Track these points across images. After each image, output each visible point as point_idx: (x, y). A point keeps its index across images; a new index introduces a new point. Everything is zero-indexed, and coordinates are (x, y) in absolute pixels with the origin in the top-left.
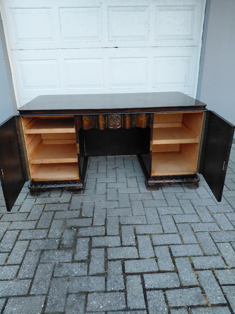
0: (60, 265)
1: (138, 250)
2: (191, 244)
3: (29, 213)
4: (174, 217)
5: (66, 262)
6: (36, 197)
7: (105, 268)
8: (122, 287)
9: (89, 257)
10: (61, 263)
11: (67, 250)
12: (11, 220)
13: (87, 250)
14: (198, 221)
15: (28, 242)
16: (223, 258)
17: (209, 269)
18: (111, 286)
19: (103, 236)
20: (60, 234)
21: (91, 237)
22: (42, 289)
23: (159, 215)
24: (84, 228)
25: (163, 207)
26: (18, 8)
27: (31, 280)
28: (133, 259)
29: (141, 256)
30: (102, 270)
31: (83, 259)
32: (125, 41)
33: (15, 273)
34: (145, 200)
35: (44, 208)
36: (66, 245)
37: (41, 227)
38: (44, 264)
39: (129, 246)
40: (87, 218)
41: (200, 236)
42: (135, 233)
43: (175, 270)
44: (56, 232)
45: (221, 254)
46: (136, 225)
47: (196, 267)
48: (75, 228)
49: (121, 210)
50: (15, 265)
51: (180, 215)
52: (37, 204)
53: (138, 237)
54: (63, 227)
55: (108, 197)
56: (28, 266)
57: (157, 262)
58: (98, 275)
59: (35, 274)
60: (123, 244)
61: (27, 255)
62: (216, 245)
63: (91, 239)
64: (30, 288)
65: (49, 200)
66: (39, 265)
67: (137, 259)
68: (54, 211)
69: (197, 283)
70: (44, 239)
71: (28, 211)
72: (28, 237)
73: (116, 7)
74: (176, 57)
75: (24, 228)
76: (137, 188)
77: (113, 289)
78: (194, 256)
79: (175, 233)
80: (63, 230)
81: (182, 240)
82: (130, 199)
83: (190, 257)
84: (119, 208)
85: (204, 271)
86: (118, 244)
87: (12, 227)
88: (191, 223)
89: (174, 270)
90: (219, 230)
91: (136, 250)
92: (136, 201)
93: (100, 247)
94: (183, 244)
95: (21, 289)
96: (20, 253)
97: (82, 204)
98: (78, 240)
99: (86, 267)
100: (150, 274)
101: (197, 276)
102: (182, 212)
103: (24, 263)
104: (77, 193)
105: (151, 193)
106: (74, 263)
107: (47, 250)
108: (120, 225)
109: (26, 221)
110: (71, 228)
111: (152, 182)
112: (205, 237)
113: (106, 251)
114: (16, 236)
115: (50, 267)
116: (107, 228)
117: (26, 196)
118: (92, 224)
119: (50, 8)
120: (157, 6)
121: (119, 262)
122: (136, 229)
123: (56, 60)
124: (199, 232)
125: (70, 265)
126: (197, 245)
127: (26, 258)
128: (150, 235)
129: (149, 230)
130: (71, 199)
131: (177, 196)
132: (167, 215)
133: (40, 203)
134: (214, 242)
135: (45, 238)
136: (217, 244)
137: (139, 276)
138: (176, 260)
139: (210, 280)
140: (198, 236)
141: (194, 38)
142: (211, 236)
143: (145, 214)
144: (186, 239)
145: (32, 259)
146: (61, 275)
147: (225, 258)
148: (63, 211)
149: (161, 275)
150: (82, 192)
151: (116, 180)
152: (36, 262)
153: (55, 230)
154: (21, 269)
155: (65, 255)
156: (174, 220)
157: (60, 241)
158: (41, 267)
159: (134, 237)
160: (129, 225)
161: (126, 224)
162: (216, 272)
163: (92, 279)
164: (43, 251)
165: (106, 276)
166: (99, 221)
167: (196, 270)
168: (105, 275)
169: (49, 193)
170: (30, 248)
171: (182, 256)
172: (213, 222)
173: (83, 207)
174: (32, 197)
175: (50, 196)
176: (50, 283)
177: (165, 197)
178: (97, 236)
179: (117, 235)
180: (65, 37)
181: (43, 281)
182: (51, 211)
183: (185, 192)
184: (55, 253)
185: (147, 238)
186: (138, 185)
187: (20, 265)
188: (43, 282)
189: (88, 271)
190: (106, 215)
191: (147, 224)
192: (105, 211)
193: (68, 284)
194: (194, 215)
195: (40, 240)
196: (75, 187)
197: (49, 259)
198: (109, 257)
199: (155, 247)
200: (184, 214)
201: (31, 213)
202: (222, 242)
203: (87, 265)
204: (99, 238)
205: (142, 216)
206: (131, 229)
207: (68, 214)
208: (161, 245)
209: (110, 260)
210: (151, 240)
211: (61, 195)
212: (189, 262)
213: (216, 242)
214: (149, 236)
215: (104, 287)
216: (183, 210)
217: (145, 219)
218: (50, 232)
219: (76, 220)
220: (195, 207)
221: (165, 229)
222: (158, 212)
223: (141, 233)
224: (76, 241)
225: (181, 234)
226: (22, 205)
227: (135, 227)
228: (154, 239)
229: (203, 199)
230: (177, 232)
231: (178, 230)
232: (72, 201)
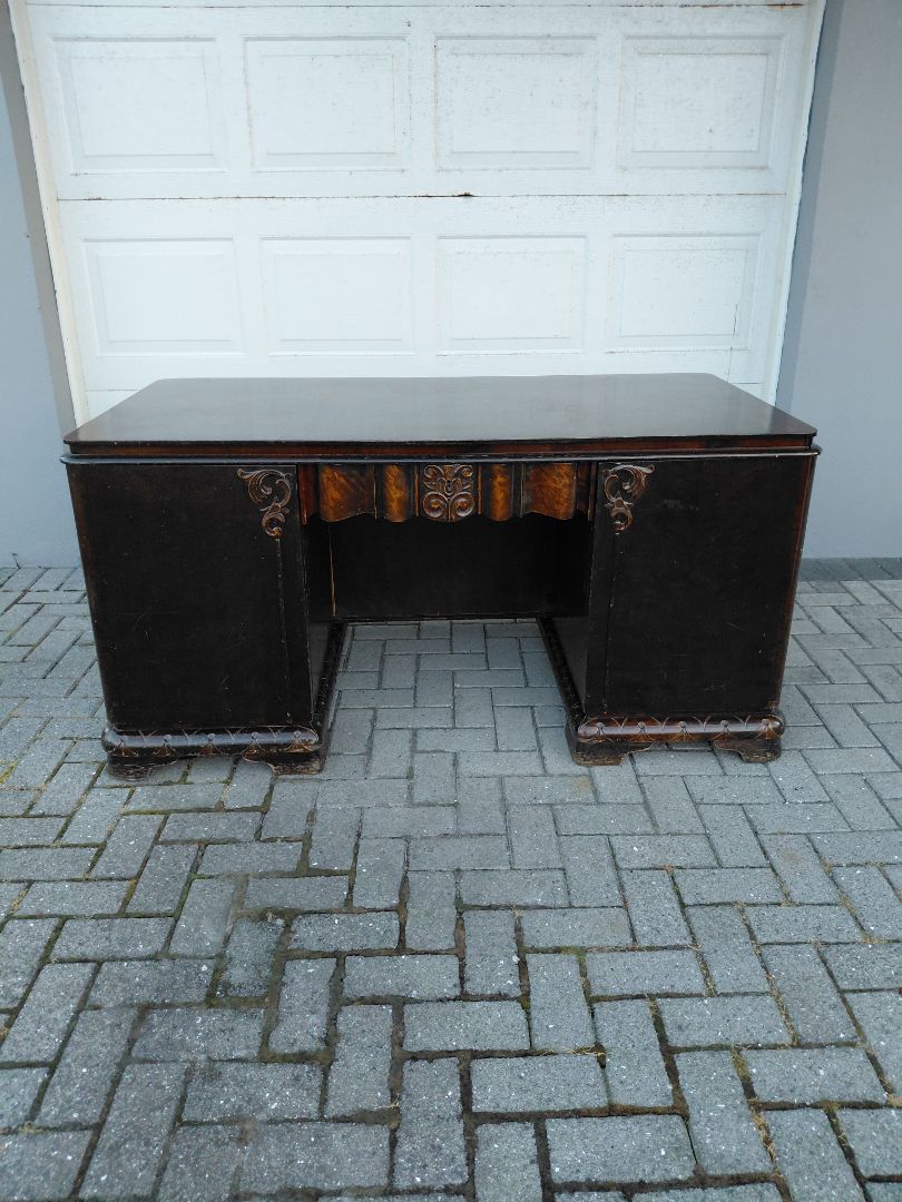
0: (211, 1069)
1: (528, 1014)
2: (746, 994)
3: (101, 848)
4: (678, 880)
5: (238, 1060)
6: (132, 781)
7: (391, 1090)
8: (456, 1171)
9: (330, 1039)
10: (215, 1061)
11: (244, 1008)
12: (27, 874)
13: (324, 1009)
14: (773, 900)
15: (88, 969)
16: (873, 1060)
17: (815, 1106)
18: (412, 1169)
19: (390, 953)
20: (219, 939)
21: (339, 957)
22: (133, 1174)
23: (617, 868)
24: (314, 918)
25: (634, 834)
26: (88, 38)
27: (89, 1134)
28: (507, 1054)
29: (539, 1043)
30: (377, 1099)
31: (307, 1047)
32: (500, 170)
33: (29, 1102)
35: (160, 831)
36: (240, 987)
37: (142, 910)
38: (149, 1066)
39: (492, 998)
40: (330, 873)
41: (781, 960)
42: (519, 942)
43: (673, 1107)
44: (201, 931)
45: (864, 1040)
46: (525, 908)
47: (763, 1093)
48: (280, 915)
49: (466, 844)
50: (30, 1065)
51: (702, 872)
52: (135, 813)
53: (532, 959)
54: (232, 912)
55: (417, 789)
56: (84, 1070)
57: (603, 1066)
58: (363, 1118)
59: (108, 1105)
60: (468, 987)
61: (80, 1026)
62: (844, 1001)
63: (340, 966)
64: (82, 1172)
65: (181, 796)
66: (128, 1068)
67: (525, 1054)
68: (200, 842)
69: (762, 1166)
70: (154, 958)
71: (99, 839)
72: (90, 950)
73: (469, 37)
74: (701, 235)
75: (77, 910)
76: (535, 754)
77: (418, 1179)
78: (755, 1048)
79: (680, 948)
80: (229, 922)
81: (707, 976)
82: (504, 799)
83: (739, 1051)
84: (457, 836)
85: (794, 1113)
86: (449, 987)
87: (28, 907)
88: (748, 905)
89: (670, 1103)
90: (859, 938)
91: (521, 1015)
92: (529, 809)
93: (375, 1001)
94: (712, 996)
95: (47, 1175)
96: (52, 1016)
97: (311, 817)
98: (289, 965)
99: (316, 1082)
100: (574, 1121)
101: (763, 1133)
102: (711, 861)
103: (68, 1060)
104: (293, 772)
105: (591, 777)
106: (269, 1066)
107: (164, 1006)
108: (461, 907)
109: (87, 879)
110: (263, 917)
111: (594, 731)
112: (799, 966)
113: (399, 1018)
114: (42, 943)
115: (168, 1079)
116: (405, 918)
117: (95, 778)
118: (349, 900)
119: (212, 39)
120: (629, 37)
121: (449, 1066)
122: (525, 925)
123: (230, 239)
124: (779, 944)
125: (251, 1072)
126: (769, 1000)
127: (76, 1037)
128: (581, 952)
129: (574, 930)
130: (269, 795)
131: (693, 789)
132: (650, 869)
133: (149, 807)
134: (837, 987)
135: (157, 953)
136: (849, 997)
137: (527, 1128)
138: (682, 1061)
139: (819, 1154)
140: (773, 962)
141: (770, 164)
142: (825, 962)
143: (560, 866)
144: (723, 976)
145: (100, 1041)
146: (215, 1115)
147: (880, 1060)
148: (235, 841)
149: (617, 1123)
150: (316, 765)
151: (454, 718)
152: (116, 1057)
153: (198, 924)
154: (52, 1083)
155: (232, 1029)
156: (678, 893)
157: (217, 971)
158: (134, 1080)
160: (496, 908)
161: (484, 904)
162: (844, 1117)
163: (337, 1134)
164: (146, 1009)
165: (393, 1125)
166: (376, 891)
167: (760, 1107)
168: (389, 1119)
169: (184, 768)
170: (95, 996)
171: (704, 1044)
172: (836, 905)
173: (317, 829)
174: (118, 783)
175: (189, 779)
176: (166, 1148)
177: (643, 793)
178: (368, 953)
179: (447, 952)
180: (268, 154)
181: (140, 1136)
182: (188, 842)
183: (725, 774)
184: (194, 1019)
185: (567, 967)
186: (538, 741)
187: (52, 1067)
188: (139, 1144)
189: (323, 1101)
190: (407, 863)
191: (571, 906)
192: (401, 845)
193: (242, 1155)
194: (758, 870)
195: (139, 964)
196: (286, 745)
197: (167, 1043)
198: (411, 1045)
199: (595, 1005)
200: (720, 866)
201: (110, 850)
202: (871, 990)
203: (319, 1073)
204: (373, 960)
205: (548, 873)
206: (502, 924)
207: (254, 857)
208: (621, 998)
209: (414, 1058)
210: (583, 974)
211: (231, 778)
212: (732, 1071)
213: (847, 988)
214: (574, 957)
215: (384, 1170)
216: (714, 851)
217: (561, 883)
218: (178, 931)
219: (287, 883)
220: (764, 838)
221: (642, 929)
222: (614, 856)
223: (541, 945)
224: (279, 969)
225: (706, 949)
226: (74, 813)
227: (520, 918)
228: (593, 972)
229: (797, 803)
230: (688, 941)
231: (691, 933)
232: (272, 802)
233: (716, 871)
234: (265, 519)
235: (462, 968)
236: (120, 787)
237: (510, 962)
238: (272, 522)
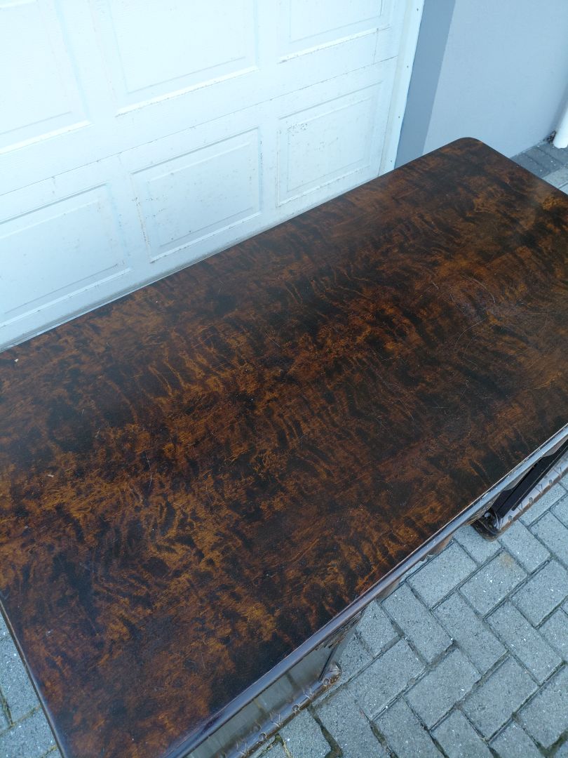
34: (514, 592)
49: (495, 683)
55: (420, 646)
76: (455, 545)
82: (476, 613)
84: (484, 678)
92: (500, 614)
105: (504, 549)
108: (548, 753)
143: (560, 660)
161: (556, 738)
173: (394, 745)
177: (544, 545)
192: (460, 717)
232: (336, 739)
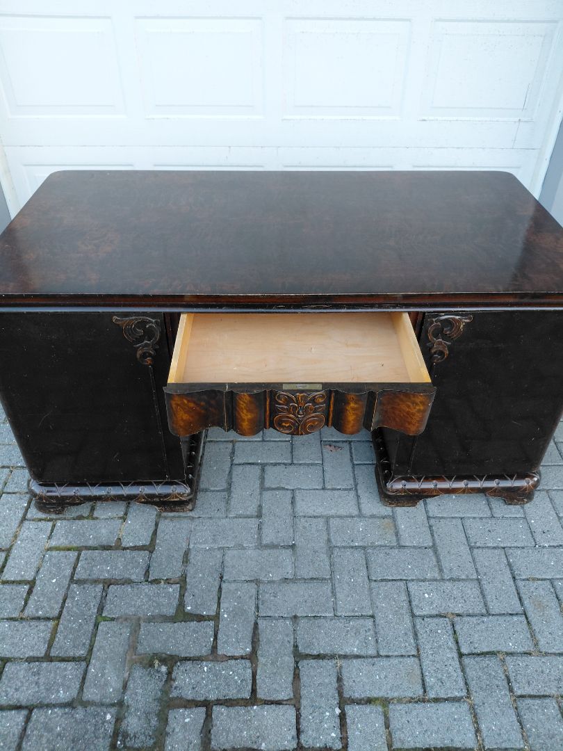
3: (32, 586)
4: (458, 628)
6: (54, 515)
14: (526, 649)
15: (21, 716)
19: (245, 703)
20: (119, 685)
21: (208, 706)
23: (413, 616)
24: (189, 665)
25: (425, 580)
34: (374, 547)
35: (75, 569)
36: (135, 737)
37: (62, 653)
40: (200, 618)
41: (532, 715)
42: (340, 694)
44: (106, 675)
46: (345, 657)
48: (163, 661)
49: (301, 589)
51: (474, 619)
52: (57, 549)
53: (350, 710)
54: (128, 658)
55: (265, 530)
60: (303, 741)
63: (208, 716)
65: (89, 532)
68: (104, 582)
70: (70, 705)
71: (30, 576)
72: (24, 697)
75: (14, 652)
76: (352, 493)
79: (459, 700)
80: (126, 668)
81: (478, 731)
82: (329, 540)
84: (294, 580)
86: (288, 739)
88: (507, 654)
92: (348, 552)
97: (186, 558)
98: (171, 715)
102: (481, 607)
104: (172, 509)
105: (393, 518)
108: (299, 656)
109: (21, 619)
111: (398, 486)
116: (256, 666)
117: (26, 511)
118: (214, 648)
122: (345, 675)
123: (109, 17)
124: (531, 697)
128: (385, 702)
129: (381, 680)
130: (155, 533)
131: (469, 531)
132: (437, 616)
133: (66, 543)
135: (73, 700)
140: (526, 717)
143: (370, 613)
144: (490, 730)
148: (129, 582)
150: (190, 507)
151: (291, 453)
153: (104, 669)
157: (119, 720)
159: (338, 711)
160: (323, 657)
161: (315, 653)
166: (235, 642)
173: (191, 571)
174: (43, 517)
175: (96, 514)
177: (433, 536)
178: (228, 703)
179: (287, 702)
182: (96, 582)
183: (493, 517)
185: (376, 718)
186: (354, 478)
190: (257, 608)
191: (378, 656)
192: (252, 589)
194: (516, 618)
195: (60, 711)
196: (166, 496)
200: (488, 613)
201: (38, 588)
204: (233, 711)
205: (361, 621)
206: (327, 674)
207: (142, 600)
210: (387, 726)
211: (126, 514)
214: (380, 709)
216: (484, 596)
217: (372, 632)
218: (89, 676)
219: (168, 627)
220: (520, 584)
221: (430, 681)
222: (410, 602)
223: (357, 695)
224: (164, 720)
225: (476, 702)
226: (11, 548)
227: (341, 667)
228: (394, 724)
229: (544, 547)
230: (464, 693)
231: (466, 684)
232: (157, 541)
233: (485, 619)
234: (139, 352)
235: (298, 717)
236: (45, 520)
237: (333, 715)
238: (144, 356)
